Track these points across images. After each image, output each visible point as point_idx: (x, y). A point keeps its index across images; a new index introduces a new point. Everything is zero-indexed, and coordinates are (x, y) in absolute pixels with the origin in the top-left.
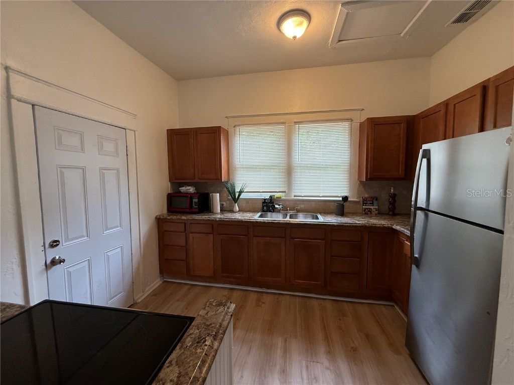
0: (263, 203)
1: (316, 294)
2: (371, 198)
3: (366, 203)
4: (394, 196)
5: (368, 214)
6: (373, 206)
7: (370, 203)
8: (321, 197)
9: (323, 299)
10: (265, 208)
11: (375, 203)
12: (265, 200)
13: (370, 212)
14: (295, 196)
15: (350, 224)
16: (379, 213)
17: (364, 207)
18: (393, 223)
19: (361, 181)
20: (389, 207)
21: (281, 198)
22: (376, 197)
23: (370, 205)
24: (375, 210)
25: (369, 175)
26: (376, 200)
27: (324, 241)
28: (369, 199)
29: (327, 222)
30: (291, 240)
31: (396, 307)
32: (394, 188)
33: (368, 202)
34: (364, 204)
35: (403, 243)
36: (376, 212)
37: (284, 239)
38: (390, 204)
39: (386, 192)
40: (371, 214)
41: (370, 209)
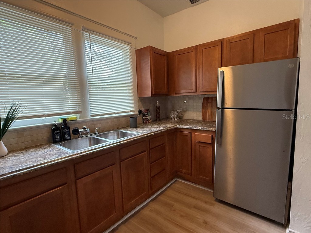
0: (53, 130)
1: (139, 205)
2: (146, 110)
3: (144, 115)
4: (158, 108)
5: (147, 123)
6: (148, 116)
7: (147, 115)
8: (116, 114)
9: (146, 205)
10: (58, 137)
11: (149, 113)
12: (56, 125)
13: (148, 121)
14: (92, 116)
15: (159, 131)
16: (152, 121)
17: (144, 118)
18: (176, 125)
19: (139, 98)
20: (156, 115)
21: (76, 120)
22: (148, 110)
23: (147, 116)
24: (150, 119)
25: (153, 91)
26: (149, 112)
27: (146, 152)
28: (145, 111)
29: (147, 134)
30: (121, 162)
31: (178, 180)
32: (159, 102)
33: (146, 114)
34: (143, 115)
35: (187, 136)
36: (151, 120)
37: (115, 165)
38: (157, 113)
39: (154, 105)
40: (149, 122)
41: (147, 118)
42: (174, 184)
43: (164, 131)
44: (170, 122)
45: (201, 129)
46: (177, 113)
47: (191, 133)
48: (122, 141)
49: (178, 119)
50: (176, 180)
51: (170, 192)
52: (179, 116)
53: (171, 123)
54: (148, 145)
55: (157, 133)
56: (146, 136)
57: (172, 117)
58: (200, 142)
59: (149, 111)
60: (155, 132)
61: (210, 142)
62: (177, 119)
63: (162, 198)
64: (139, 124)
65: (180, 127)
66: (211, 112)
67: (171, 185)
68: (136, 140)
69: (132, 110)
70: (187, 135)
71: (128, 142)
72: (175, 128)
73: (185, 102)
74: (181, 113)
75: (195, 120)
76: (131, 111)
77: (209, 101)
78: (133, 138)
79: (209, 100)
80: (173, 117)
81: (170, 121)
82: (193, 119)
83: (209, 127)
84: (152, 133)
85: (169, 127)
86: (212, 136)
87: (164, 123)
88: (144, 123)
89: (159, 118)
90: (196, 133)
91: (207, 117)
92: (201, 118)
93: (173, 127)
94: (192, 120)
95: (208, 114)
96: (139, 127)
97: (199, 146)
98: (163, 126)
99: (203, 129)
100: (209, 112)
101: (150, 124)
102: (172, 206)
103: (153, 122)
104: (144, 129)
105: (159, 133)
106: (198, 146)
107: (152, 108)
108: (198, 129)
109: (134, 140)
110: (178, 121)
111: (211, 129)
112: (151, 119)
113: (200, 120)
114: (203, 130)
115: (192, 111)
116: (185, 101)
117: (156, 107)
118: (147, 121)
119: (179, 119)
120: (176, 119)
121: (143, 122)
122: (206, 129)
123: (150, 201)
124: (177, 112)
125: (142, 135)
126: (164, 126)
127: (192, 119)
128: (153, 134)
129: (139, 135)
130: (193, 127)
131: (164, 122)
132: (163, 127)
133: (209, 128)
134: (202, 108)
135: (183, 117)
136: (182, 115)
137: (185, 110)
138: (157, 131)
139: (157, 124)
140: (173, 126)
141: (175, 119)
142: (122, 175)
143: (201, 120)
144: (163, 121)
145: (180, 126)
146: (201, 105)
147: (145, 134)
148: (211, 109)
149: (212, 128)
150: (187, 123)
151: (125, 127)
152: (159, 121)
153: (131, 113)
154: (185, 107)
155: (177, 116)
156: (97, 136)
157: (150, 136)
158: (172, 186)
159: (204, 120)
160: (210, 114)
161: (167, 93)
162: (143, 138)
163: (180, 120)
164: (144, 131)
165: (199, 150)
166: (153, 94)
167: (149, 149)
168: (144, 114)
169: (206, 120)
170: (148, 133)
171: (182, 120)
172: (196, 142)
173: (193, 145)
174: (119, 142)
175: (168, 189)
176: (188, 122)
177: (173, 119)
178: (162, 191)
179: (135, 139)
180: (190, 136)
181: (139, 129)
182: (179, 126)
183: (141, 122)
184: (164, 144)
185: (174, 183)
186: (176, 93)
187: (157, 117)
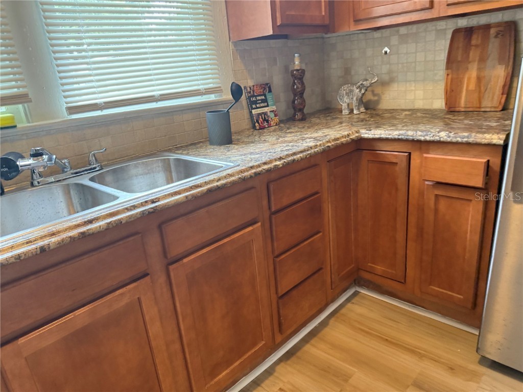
2: (261, 86)
3: (255, 102)
4: (299, 76)
5: (264, 128)
6: (268, 106)
7: (263, 101)
8: (157, 101)
9: (269, 372)
11: (269, 96)
13: (267, 121)
14: (72, 110)
15: (301, 152)
16: (281, 121)
17: (254, 112)
18: (355, 129)
19: (235, 44)
20: (294, 102)
21: (15, 127)
22: (267, 84)
23: (262, 105)
24: (272, 115)
25: (278, 15)
26: (270, 91)
27: (259, 224)
28: (258, 91)
29: (259, 166)
30: (171, 267)
31: (362, 291)
32: (300, 56)
33: (259, 98)
34: (252, 104)
35: (396, 163)
36: (277, 119)
37: (147, 279)
38: (295, 95)
39: (286, 68)
40: (270, 126)
41: (265, 114)
42: (349, 305)
43: (316, 154)
44: (338, 121)
45: (449, 140)
46: (360, 90)
47: (410, 154)
48: (165, 197)
49: (362, 109)
50: (356, 294)
51: (338, 333)
52: (364, 101)
53: (341, 123)
54: (265, 202)
55: (294, 160)
56: (255, 173)
57: (344, 106)
58: (439, 183)
59: (270, 88)
60: (288, 156)
61: (478, 182)
62: (358, 109)
63: (314, 350)
64: (239, 133)
65: (371, 136)
66: (479, 79)
67: (341, 306)
68: (218, 188)
69: (211, 86)
70: (394, 161)
71: (186, 197)
72: (353, 140)
73: (386, 53)
74: (373, 91)
75: (418, 110)
76: (208, 92)
77: (474, 42)
78: (206, 183)
79: (474, 37)
80: (348, 105)
81: (336, 118)
82: (411, 107)
83: (478, 132)
84: (276, 160)
85: (333, 137)
86: (488, 161)
87: (317, 124)
88: (254, 127)
89: (301, 110)
90: (428, 153)
91: (460, 98)
92: (439, 104)
93: (348, 135)
94: (409, 110)
95: (468, 86)
96: (238, 142)
97: (437, 196)
98: (315, 135)
99: (454, 140)
100: (469, 79)
101: (274, 131)
102: (346, 381)
103: (282, 125)
104: (252, 148)
105: (302, 159)
106: (433, 198)
107: (278, 81)
108: (437, 138)
109: (210, 191)
110: (362, 116)
111: (488, 136)
112: (276, 116)
113: (436, 110)
114: (457, 143)
115: (410, 81)
116: (386, 49)
117: (293, 75)
118: (266, 124)
119: (367, 109)
120: (355, 112)
121: (251, 125)
122: (468, 137)
123: (280, 360)
124: (360, 88)
125: (241, 172)
126: (320, 134)
127: (408, 108)
128: (278, 163)
129: (229, 172)
130: (419, 133)
131: (318, 121)
132: (315, 139)
133: (480, 136)
134: (448, 68)
135: (377, 102)
136: (376, 98)
137: (386, 78)
138: (294, 154)
139: (297, 129)
140: (346, 133)
141: (351, 111)
142: (178, 305)
143: (441, 110)
144: (314, 120)
145: (373, 132)
146: (443, 56)
147: (252, 167)
148: (479, 69)
149: (489, 133)
150: (395, 122)
151: (193, 145)
152: (303, 119)
153: (212, 98)
154: (385, 69)
155: (361, 101)
156: (92, 179)
157: (269, 171)
158: (343, 311)
159: (452, 109)
160: (472, 86)
161: (327, 22)
162: (244, 180)
163: (369, 112)
164: (251, 153)
165: (436, 211)
166: (278, 24)
167: (267, 214)
168: (254, 99)
169: (457, 109)
170: (264, 161)
171: (374, 112)
172: (427, 183)
173: (414, 192)
174: (153, 202)
175: (332, 321)
176: (396, 119)
177: (346, 112)
178: (315, 327)
179: (215, 184)
180: (404, 164)
181: (236, 147)
182: (366, 134)
183: (247, 127)
184: (317, 193)
185: (348, 300)
186: (357, 21)
187: (294, 108)
